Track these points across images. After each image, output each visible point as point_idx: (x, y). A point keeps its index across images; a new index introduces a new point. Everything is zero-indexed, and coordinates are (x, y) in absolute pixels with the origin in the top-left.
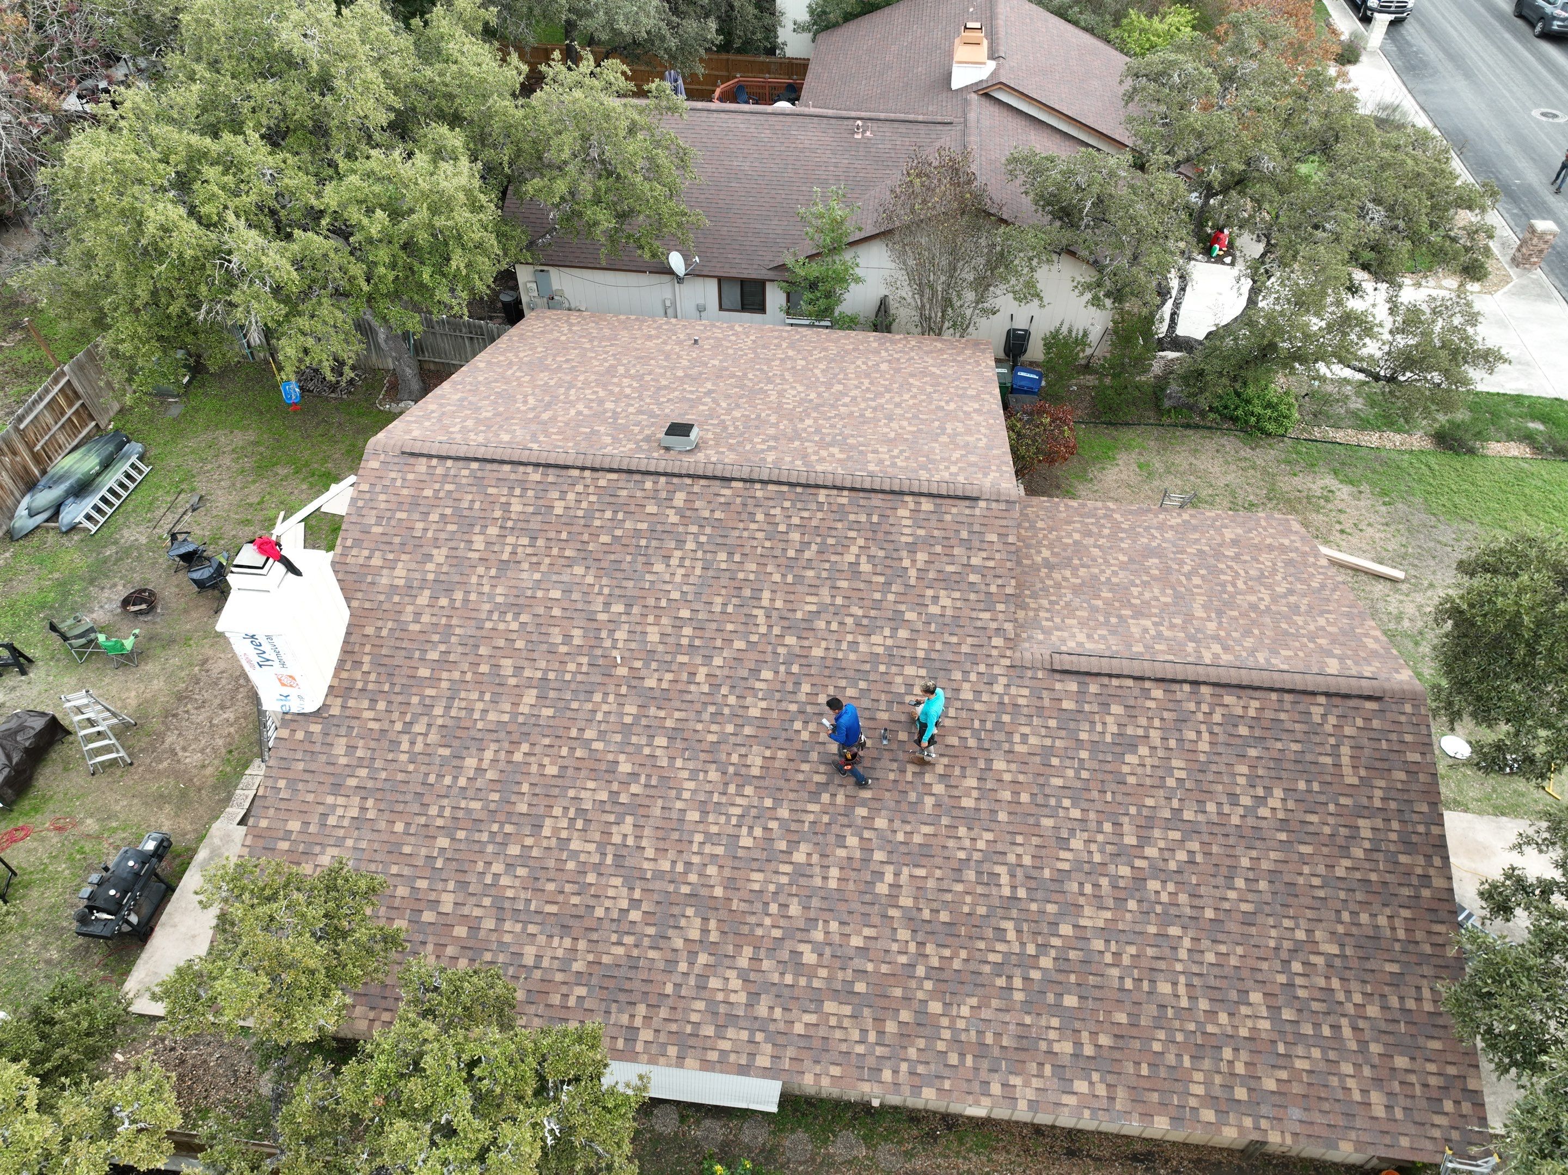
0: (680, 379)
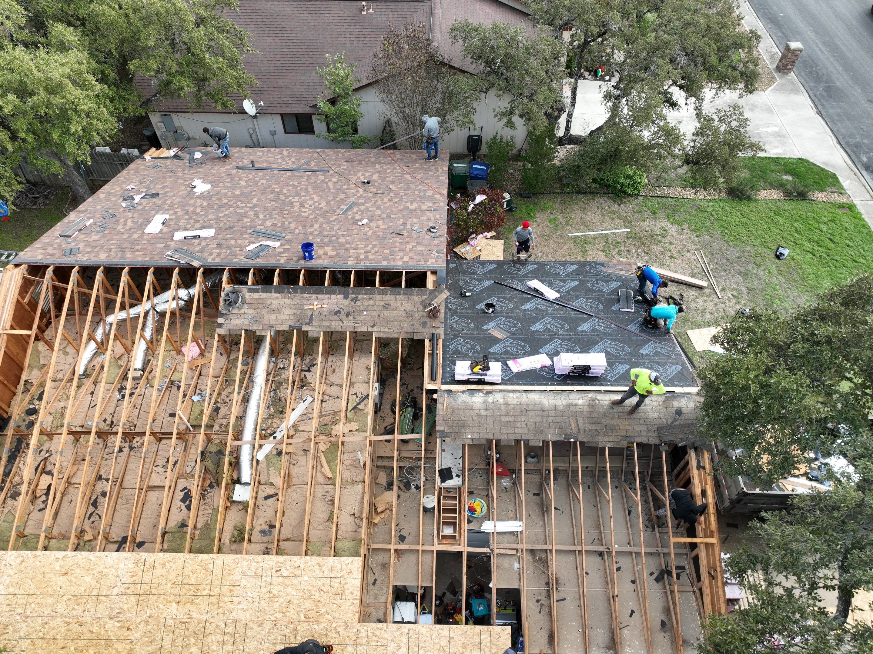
0: (237, 198)
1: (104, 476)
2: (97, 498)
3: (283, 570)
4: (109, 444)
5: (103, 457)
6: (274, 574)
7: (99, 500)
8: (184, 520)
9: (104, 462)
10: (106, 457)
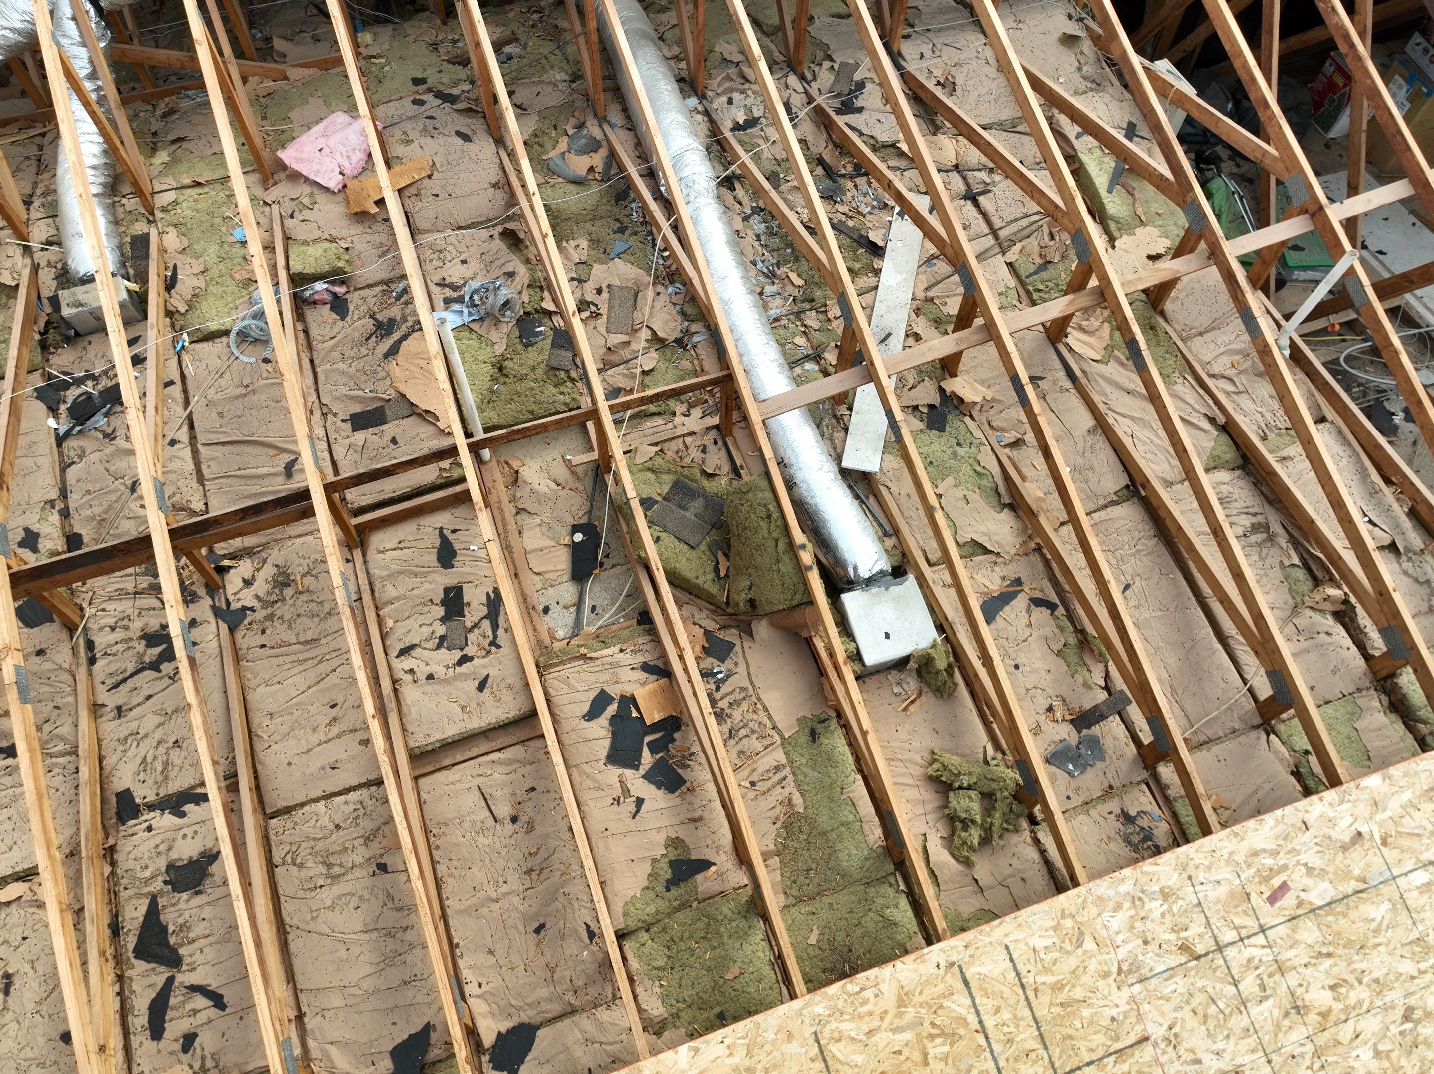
1: (143, 793)
2: (153, 911)
3: (1297, 879)
4: (102, 640)
5: (96, 708)
6: (1269, 915)
7: (169, 918)
8: (674, 843)
9: (111, 728)
10: (111, 700)
